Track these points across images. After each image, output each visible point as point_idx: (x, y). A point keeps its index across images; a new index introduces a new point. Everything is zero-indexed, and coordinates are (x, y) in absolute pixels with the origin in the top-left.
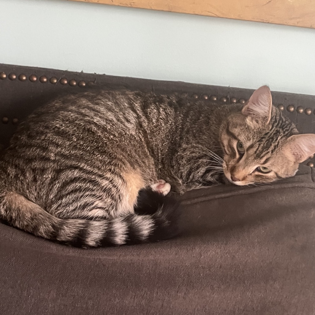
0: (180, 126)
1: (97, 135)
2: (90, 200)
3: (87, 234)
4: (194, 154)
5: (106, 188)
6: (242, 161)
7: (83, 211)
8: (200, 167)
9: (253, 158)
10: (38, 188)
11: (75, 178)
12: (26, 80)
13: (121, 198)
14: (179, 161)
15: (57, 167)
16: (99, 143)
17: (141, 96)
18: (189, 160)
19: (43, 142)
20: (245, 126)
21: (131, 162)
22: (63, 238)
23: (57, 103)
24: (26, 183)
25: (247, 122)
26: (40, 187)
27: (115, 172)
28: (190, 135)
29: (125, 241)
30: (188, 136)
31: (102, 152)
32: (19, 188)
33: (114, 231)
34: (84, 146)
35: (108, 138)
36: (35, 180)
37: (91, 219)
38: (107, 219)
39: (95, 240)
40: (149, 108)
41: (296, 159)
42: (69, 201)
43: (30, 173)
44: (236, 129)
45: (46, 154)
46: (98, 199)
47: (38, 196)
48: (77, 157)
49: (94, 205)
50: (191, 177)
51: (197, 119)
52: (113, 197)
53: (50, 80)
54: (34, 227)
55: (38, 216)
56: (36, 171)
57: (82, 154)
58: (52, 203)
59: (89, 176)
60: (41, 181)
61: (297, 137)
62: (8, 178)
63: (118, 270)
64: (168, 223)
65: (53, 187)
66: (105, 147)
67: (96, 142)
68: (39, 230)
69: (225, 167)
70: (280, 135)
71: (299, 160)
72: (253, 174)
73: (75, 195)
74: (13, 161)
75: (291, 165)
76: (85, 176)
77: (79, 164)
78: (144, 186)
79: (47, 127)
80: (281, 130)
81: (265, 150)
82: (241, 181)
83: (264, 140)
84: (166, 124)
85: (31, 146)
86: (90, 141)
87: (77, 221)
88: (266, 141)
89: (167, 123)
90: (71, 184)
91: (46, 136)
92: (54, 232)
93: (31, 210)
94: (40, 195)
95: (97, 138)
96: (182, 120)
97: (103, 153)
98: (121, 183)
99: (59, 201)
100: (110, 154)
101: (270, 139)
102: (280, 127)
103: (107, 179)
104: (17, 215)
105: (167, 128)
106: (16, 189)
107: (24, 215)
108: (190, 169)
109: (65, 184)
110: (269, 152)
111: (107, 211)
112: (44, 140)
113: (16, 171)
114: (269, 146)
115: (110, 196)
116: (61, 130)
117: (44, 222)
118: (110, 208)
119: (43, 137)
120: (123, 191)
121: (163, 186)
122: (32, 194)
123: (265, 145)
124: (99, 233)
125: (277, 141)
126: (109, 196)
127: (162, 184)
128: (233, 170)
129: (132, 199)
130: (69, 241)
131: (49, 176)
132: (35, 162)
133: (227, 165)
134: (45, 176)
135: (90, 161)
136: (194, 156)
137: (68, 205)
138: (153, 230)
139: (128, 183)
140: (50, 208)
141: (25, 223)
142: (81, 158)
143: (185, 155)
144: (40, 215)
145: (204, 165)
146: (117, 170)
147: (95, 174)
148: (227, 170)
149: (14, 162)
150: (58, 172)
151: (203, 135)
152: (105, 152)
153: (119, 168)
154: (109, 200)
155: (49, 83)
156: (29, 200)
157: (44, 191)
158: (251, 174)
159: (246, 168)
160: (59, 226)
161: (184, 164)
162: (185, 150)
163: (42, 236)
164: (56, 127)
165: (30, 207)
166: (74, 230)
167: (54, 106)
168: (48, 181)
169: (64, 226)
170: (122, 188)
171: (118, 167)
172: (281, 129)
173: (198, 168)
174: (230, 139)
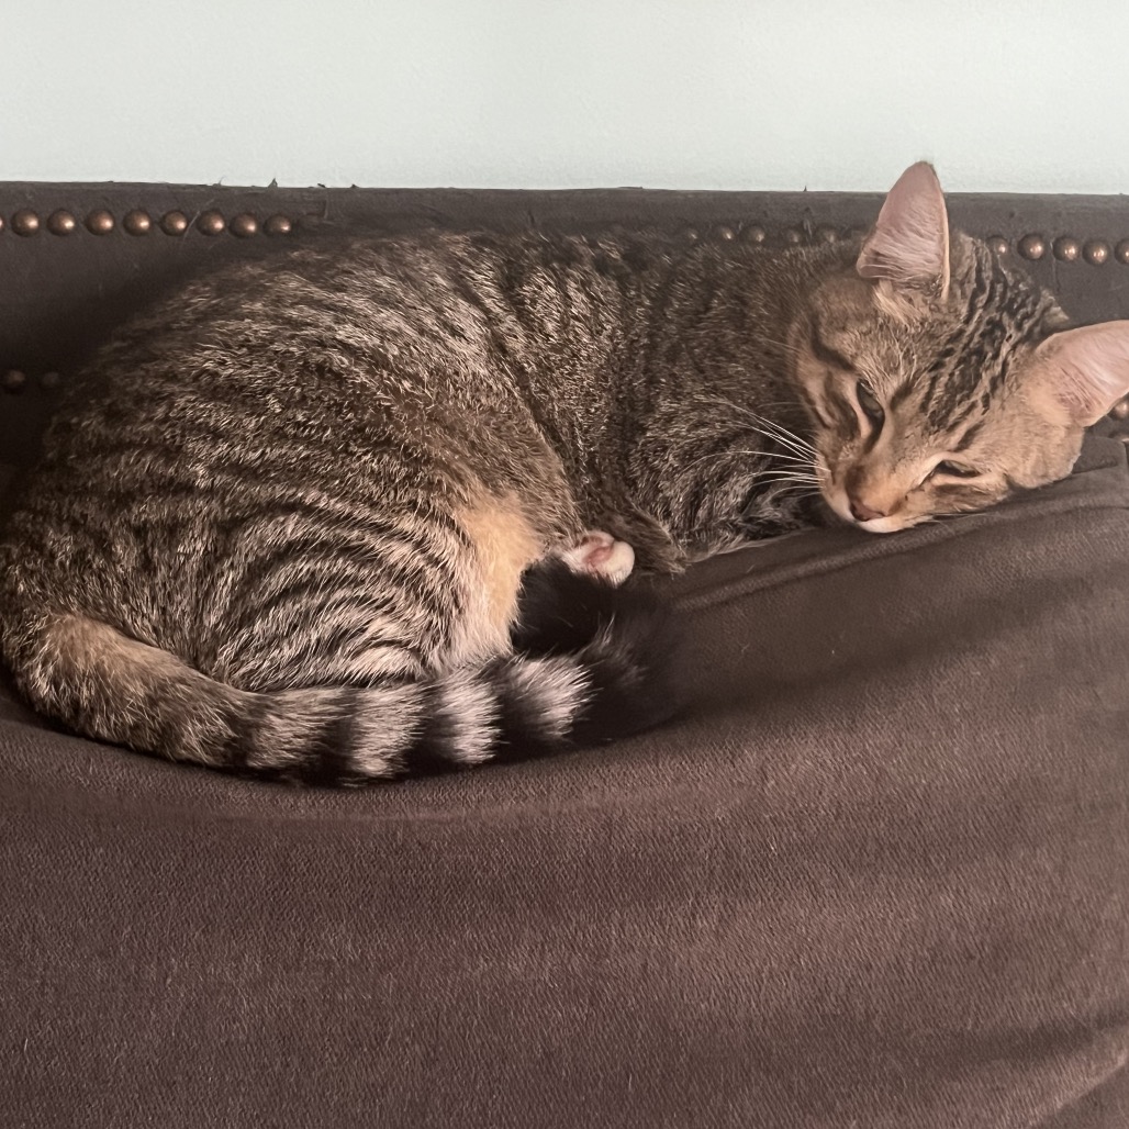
0: (646, 341)
1: (353, 383)
2: (351, 617)
3: (356, 736)
4: (703, 432)
5: (404, 569)
6: (882, 445)
7: (331, 660)
8: (730, 475)
9: (919, 430)
10: (160, 595)
11: (290, 544)
12: (76, 228)
13: (462, 602)
14: (654, 461)
15: (223, 512)
16: (365, 410)
17: (492, 245)
18: (687, 457)
19: (163, 428)
20: (877, 321)
21: (486, 470)
22: (270, 759)
23: (195, 293)
24: (118, 579)
25: (879, 301)
26: (169, 589)
27: (431, 510)
28: (681, 366)
29: (490, 749)
30: (676, 370)
31: (376, 444)
32: (94, 598)
33: (451, 718)
34: (312, 427)
35: (395, 391)
36: (147, 566)
37: (363, 683)
38: (420, 680)
39: (383, 753)
40: (528, 284)
41: (1072, 415)
42: (277, 629)
43: (128, 543)
44: (846, 336)
45: (176, 471)
46: (380, 612)
47: (165, 621)
48: (289, 470)
49: (367, 635)
50: (701, 513)
51: (702, 309)
52: (433, 601)
53: (162, 224)
54: (163, 729)
55: (172, 689)
56: (147, 533)
57: (307, 458)
58: (218, 639)
59: (338, 531)
60: (171, 568)
61: (1069, 340)
62: (51, 569)
63: (474, 858)
64: (640, 674)
65: (213, 584)
66: (386, 425)
67: (351, 408)
68: (179, 737)
69: (823, 473)
70: (1008, 335)
71: (1081, 417)
72: (927, 487)
73: (298, 606)
74: (60, 509)
75: (1057, 440)
76: (324, 534)
77: (300, 495)
78: (537, 556)
79: (172, 377)
80: (1006, 319)
81: (958, 397)
82: (890, 515)
83: (950, 362)
84: (594, 335)
85: (121, 447)
86: (329, 408)
87: (316, 695)
88: (959, 364)
89: (598, 332)
90: (277, 569)
91: (171, 407)
92: (234, 740)
93: (144, 669)
94: (171, 619)
95: (354, 392)
96: (650, 318)
97: (383, 445)
98: (456, 546)
99: (241, 632)
100: (406, 448)
101: (970, 354)
102: (999, 309)
103: (404, 537)
104: (97, 692)
105: (601, 350)
106: (84, 605)
107: (121, 692)
108: (697, 484)
109: (257, 571)
110: (973, 406)
111: (416, 652)
112: (166, 422)
113: (75, 542)
114: (973, 383)
115: (422, 599)
116: (221, 379)
117: (195, 708)
118: (427, 641)
119: (160, 412)
120: (465, 575)
121: (606, 554)
122: (143, 615)
123: (956, 379)
124: (396, 727)
125: (1000, 360)
126: (417, 597)
127: (604, 549)
128: (854, 481)
129: (499, 601)
130: (294, 766)
131: (195, 546)
132: (142, 503)
133: (830, 466)
134: (180, 549)
135: (337, 478)
136: (704, 439)
137: (275, 641)
138: (586, 704)
139: (479, 547)
140: (211, 658)
141: (130, 719)
142: (301, 474)
143: (672, 437)
144: (178, 686)
145: (746, 465)
146: (437, 503)
147: (360, 524)
148: (834, 482)
149: (65, 510)
150: (228, 529)
151: (730, 362)
152: (388, 441)
153: (442, 495)
154: (419, 613)
155: (159, 232)
156: (131, 636)
157: (183, 604)
158: (920, 488)
159: (901, 468)
160: (249, 718)
161: (671, 469)
162: (669, 419)
163: (191, 756)
164: (205, 371)
165: (142, 662)
166: (305, 726)
167: (189, 306)
168: (193, 565)
169: (271, 717)
170: (459, 564)
171: (441, 489)
172: (1005, 315)
173: (722, 478)
174: (830, 374)
